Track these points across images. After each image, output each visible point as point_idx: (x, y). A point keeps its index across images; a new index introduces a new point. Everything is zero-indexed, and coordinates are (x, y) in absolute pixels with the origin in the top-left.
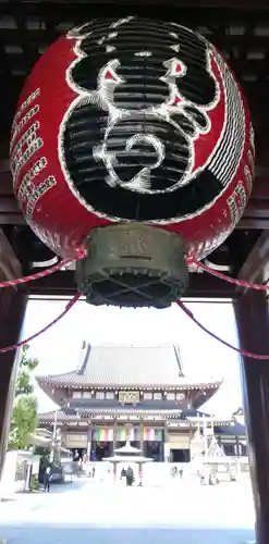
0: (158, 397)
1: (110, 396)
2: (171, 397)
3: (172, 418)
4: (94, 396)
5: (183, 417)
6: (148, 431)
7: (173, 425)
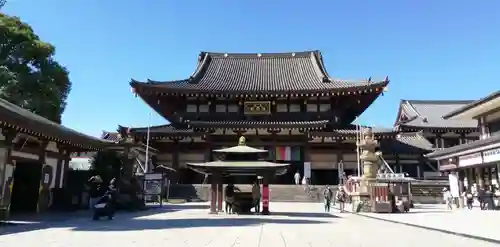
0: (295, 109)
1: (234, 109)
2: (311, 108)
3: (315, 131)
4: (212, 108)
5: (329, 129)
6: (283, 148)
7: (317, 139)
